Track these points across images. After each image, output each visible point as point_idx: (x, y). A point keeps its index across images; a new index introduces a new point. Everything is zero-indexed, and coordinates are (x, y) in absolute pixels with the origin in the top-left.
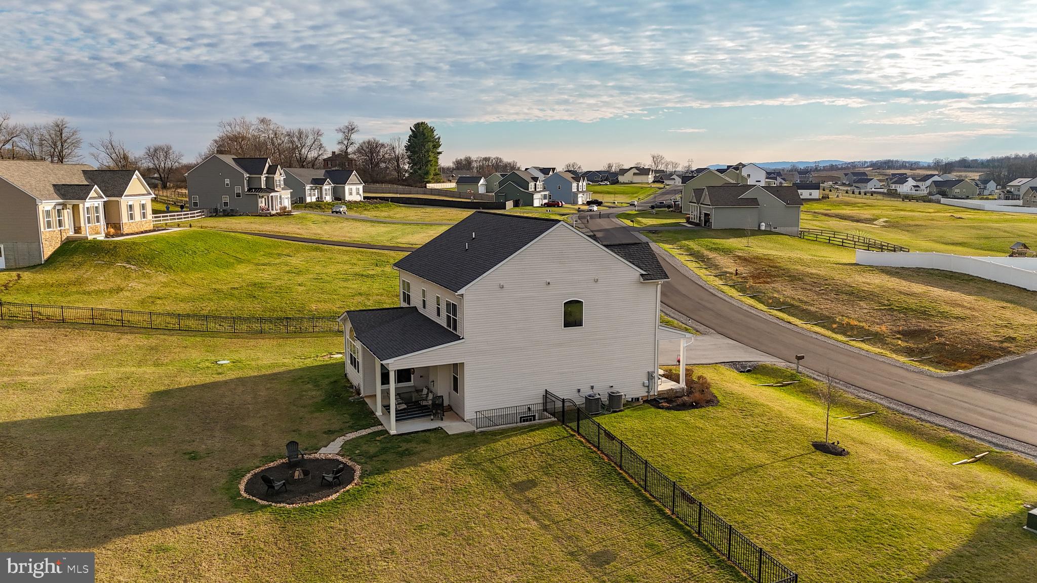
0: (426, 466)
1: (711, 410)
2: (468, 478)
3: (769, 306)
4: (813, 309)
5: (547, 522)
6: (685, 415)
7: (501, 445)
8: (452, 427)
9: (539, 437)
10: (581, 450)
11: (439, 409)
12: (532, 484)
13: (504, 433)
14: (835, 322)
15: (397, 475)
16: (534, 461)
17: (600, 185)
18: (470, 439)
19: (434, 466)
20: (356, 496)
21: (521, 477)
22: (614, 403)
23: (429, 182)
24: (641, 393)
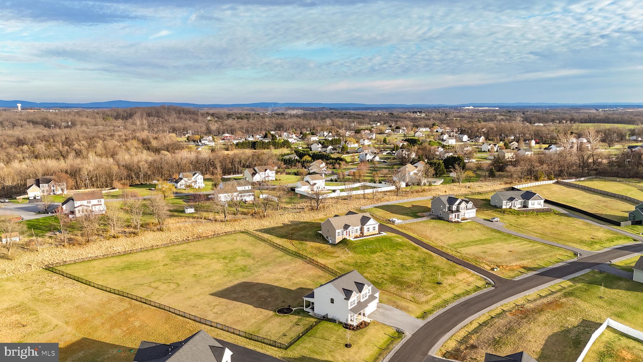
7: (308, 318)
16: (306, 323)
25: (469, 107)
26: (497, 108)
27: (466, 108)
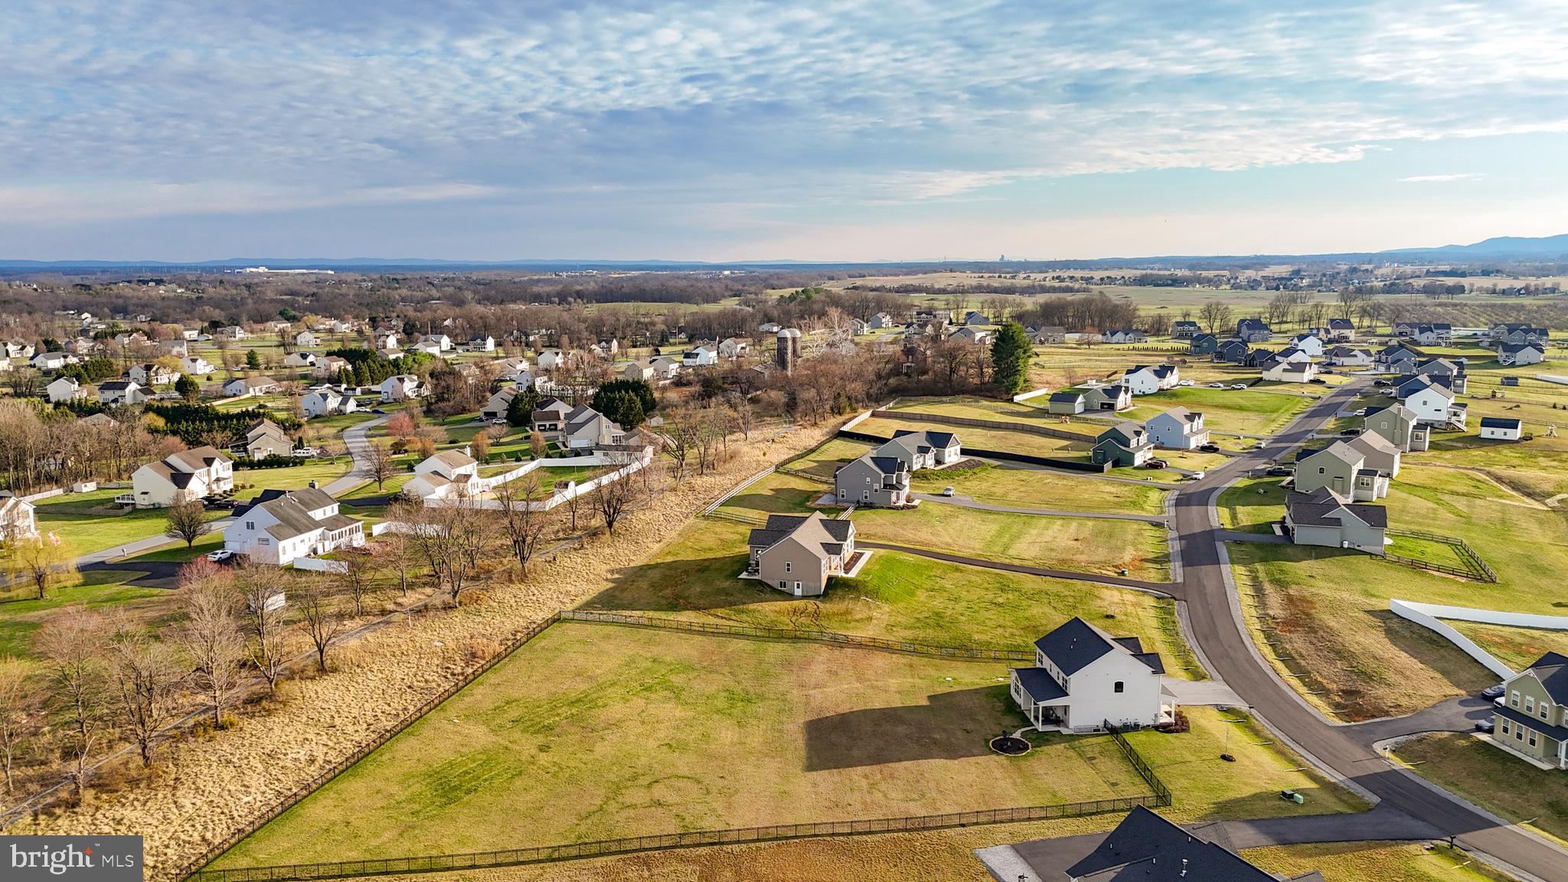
0: (1055, 746)
1: (1182, 735)
2: (1071, 753)
3: (1278, 655)
4: (1303, 663)
5: (1098, 771)
6: (1168, 736)
7: (1084, 741)
8: (1064, 731)
9: (1100, 740)
10: (1116, 747)
11: (1058, 722)
12: (1094, 758)
13: (1085, 736)
14: (1309, 677)
15: (1044, 748)
16: (1097, 749)
17: (1234, 389)
18: (1072, 737)
19: (1058, 746)
20: (1032, 754)
21: (1090, 755)
22: (1136, 727)
23: (1017, 394)
24: (1151, 723)
25: (257, 267)
26: (330, 272)
27: (248, 270)
